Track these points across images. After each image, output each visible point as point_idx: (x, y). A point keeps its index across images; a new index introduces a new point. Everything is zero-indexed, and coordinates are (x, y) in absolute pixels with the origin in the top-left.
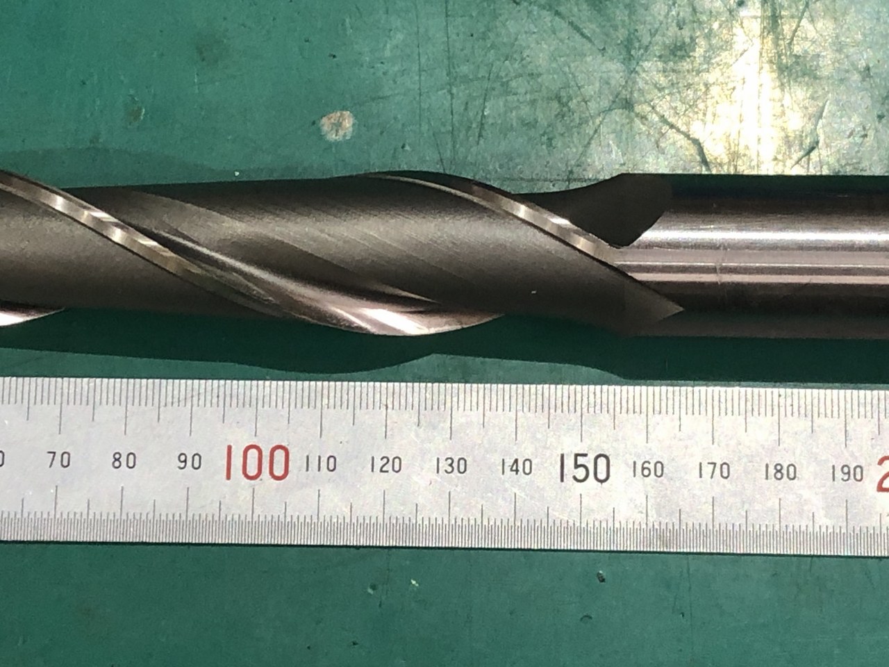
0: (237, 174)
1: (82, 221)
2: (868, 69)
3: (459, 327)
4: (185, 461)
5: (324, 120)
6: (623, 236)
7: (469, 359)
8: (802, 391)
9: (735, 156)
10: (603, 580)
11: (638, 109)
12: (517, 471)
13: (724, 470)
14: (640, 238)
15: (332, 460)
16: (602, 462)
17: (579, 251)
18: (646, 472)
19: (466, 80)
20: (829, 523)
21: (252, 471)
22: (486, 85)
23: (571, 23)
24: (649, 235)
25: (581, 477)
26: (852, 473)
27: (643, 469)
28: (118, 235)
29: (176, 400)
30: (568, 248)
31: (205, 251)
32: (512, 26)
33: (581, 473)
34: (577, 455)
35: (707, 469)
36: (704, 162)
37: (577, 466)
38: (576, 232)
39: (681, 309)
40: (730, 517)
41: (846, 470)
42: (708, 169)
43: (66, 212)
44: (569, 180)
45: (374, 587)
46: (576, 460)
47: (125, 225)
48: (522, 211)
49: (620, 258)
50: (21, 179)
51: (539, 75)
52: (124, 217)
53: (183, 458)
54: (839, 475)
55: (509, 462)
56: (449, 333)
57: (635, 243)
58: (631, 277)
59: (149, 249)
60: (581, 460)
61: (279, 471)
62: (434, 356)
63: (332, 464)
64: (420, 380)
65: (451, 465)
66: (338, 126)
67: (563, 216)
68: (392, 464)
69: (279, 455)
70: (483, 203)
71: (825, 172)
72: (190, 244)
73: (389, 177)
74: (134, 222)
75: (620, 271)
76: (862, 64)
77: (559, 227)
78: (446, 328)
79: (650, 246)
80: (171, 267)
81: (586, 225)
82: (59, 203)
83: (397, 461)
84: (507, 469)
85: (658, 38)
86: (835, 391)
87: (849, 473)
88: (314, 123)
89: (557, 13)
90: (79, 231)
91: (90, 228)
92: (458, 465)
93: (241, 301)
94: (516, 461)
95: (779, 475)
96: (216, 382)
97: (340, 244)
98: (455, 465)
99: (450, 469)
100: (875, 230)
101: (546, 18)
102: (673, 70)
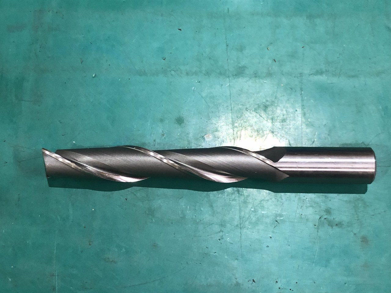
0: (186, 148)
1: (157, 157)
2: (325, 124)
3: (237, 181)
5: (205, 136)
6: (276, 160)
7: (239, 188)
9: (297, 143)
10: (271, 238)
17: (268, 164)
19: (236, 127)
23: (260, 115)
24: (281, 160)
28: (165, 161)
30: (265, 163)
32: (246, 115)
36: (290, 145)
38: (266, 159)
39: (288, 176)
43: (153, 156)
44: (260, 149)
45: (219, 240)
47: (166, 159)
48: (254, 155)
49: (275, 165)
57: (279, 161)
58: (278, 169)
59: (172, 163)
66: (209, 137)
70: (245, 153)
72: (179, 162)
74: (168, 158)
75: (276, 168)
77: (263, 159)
78: (235, 181)
79: (282, 162)
80: (177, 168)
81: (268, 157)
82: (152, 154)
85: (278, 118)
88: (203, 137)
89: (256, 113)
90: (156, 159)
91: (159, 159)
97: (213, 162)
101: (254, 113)
102: (283, 125)
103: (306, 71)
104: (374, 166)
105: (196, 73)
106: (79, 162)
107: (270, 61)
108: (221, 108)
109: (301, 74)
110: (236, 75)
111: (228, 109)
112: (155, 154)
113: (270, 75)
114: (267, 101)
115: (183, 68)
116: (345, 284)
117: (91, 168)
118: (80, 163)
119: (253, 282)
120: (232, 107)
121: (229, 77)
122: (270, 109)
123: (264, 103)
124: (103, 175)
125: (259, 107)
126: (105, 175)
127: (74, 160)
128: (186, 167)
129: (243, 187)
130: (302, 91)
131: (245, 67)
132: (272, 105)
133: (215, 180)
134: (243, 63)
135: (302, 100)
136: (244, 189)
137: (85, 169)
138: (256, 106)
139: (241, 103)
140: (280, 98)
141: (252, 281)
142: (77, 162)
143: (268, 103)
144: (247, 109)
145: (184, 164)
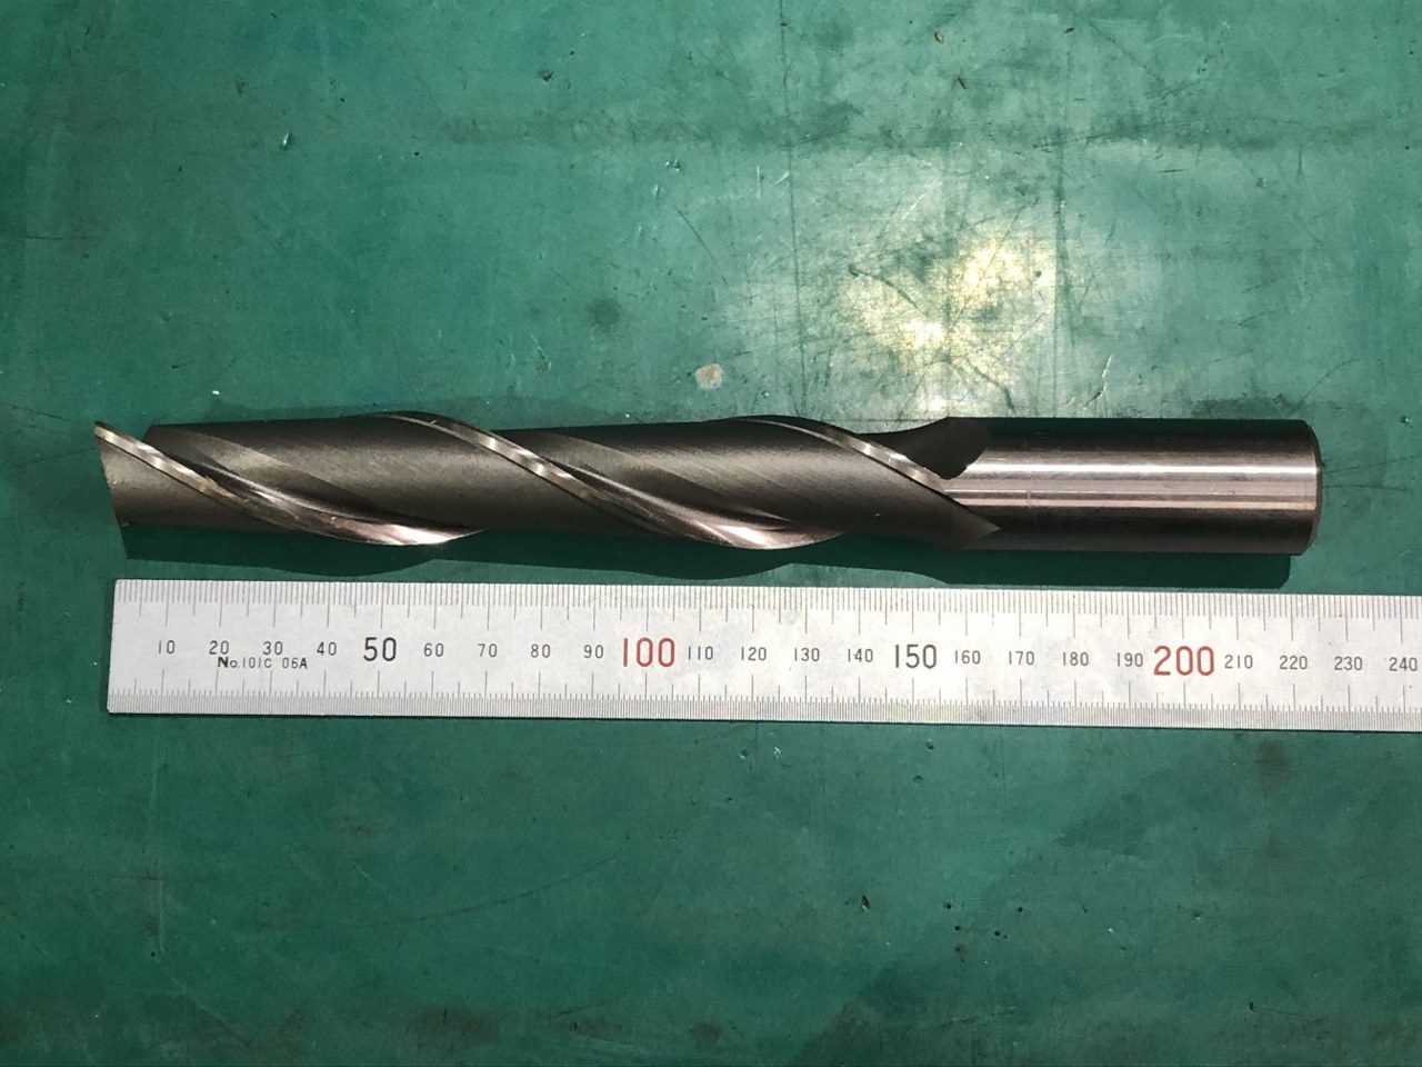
0: (628, 416)
1: (511, 458)
2: (1143, 329)
3: (813, 542)
4: (590, 651)
5: (699, 371)
6: (952, 469)
8: (1093, 593)
9: (1034, 400)
10: (931, 748)
11: (955, 362)
12: (860, 659)
13: (1029, 657)
14: (966, 471)
15: (709, 650)
16: (930, 651)
17: (915, 481)
18: (966, 659)
19: (814, 339)
20: (1117, 701)
21: (644, 659)
22: (831, 342)
23: (900, 291)
24: (972, 468)
25: (913, 663)
26: (1133, 660)
27: (963, 656)
28: (540, 470)
29: (581, 601)
30: (905, 480)
31: (611, 482)
32: (851, 294)
33: (912, 660)
34: (909, 646)
35: (1016, 657)
36: (1010, 405)
37: (909, 655)
38: (912, 466)
39: (998, 528)
40: (1034, 696)
41: (1129, 657)
42: (1014, 412)
43: (498, 451)
44: (899, 420)
45: (744, 753)
46: (908, 650)
47: (546, 461)
48: (868, 449)
49: (949, 487)
50: (460, 424)
51: (874, 334)
52: (543, 454)
53: (588, 649)
54: (1123, 661)
55: (854, 651)
56: (805, 546)
57: (961, 475)
58: (957, 503)
59: (564, 480)
60: (912, 650)
61: (666, 659)
62: (791, 565)
63: (709, 653)
64: (781, 585)
65: (806, 654)
66: (710, 375)
67: (900, 452)
68: (759, 653)
69: (667, 646)
70: (835, 442)
71: (1110, 415)
72: (597, 477)
73: (758, 421)
74: (552, 459)
75: (948, 498)
76: (1138, 325)
77: (899, 462)
78: (803, 543)
79: (974, 477)
80: (583, 495)
81: (919, 459)
82: (492, 443)
83: (762, 651)
84: (852, 657)
85: (971, 303)
86: (1120, 593)
87: (1131, 659)
88: (689, 374)
89: (889, 283)
90: (507, 465)
91: (517, 464)
92: (812, 654)
93: (637, 521)
94: (860, 651)
95: (1074, 662)
96: (614, 587)
97: (720, 476)
98: (810, 654)
99: (805, 658)
100: (1156, 463)
101: (879, 287)
102: (984, 330)
103: (1081, 125)
104: (1312, 491)
105: (664, 133)
106: (230, 475)
107: (943, 85)
108: (758, 266)
109: (1059, 137)
110: (815, 139)
111: (782, 269)
112: (501, 441)
113: (942, 137)
114: (929, 239)
115: (615, 112)
116: (1197, 915)
117: (273, 497)
118: (233, 476)
119: (864, 907)
120: (799, 261)
121: (789, 145)
122: (938, 268)
123: (916, 249)
124: (317, 522)
125: (899, 260)
126: (324, 520)
127: (211, 467)
128: (625, 494)
129: (832, 564)
130: (1060, 200)
131: (851, 107)
132: (948, 254)
133: (730, 541)
134: (843, 92)
135: (1061, 236)
136: (835, 568)
137: (254, 498)
138: (888, 260)
139: (835, 249)
140: (979, 228)
141: (861, 901)
142: (225, 473)
143: (930, 247)
144: (853, 271)
145: (617, 485)
